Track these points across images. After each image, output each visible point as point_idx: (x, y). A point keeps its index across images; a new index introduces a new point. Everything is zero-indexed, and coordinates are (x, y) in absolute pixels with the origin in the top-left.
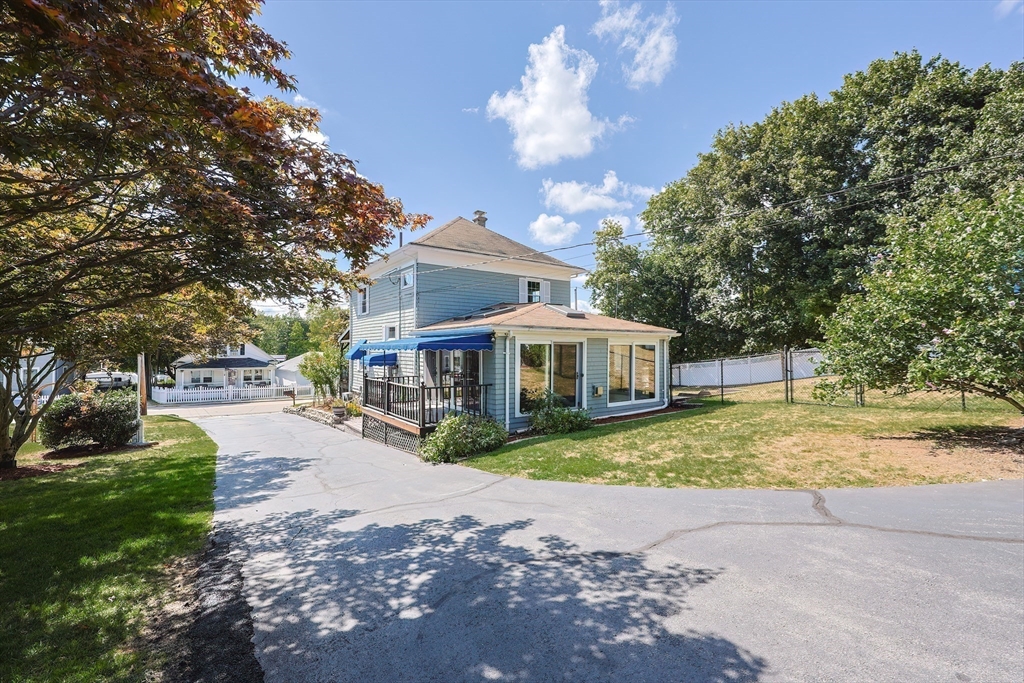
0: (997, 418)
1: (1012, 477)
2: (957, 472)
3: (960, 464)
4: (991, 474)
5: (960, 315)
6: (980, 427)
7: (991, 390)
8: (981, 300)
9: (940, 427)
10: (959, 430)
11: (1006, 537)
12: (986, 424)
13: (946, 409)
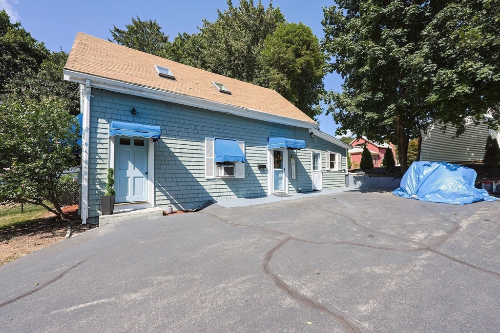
0: (39, 214)
1: (40, 248)
2: (8, 255)
3: (12, 249)
4: (29, 250)
5: (15, 160)
6: (29, 221)
7: (35, 201)
8: (29, 152)
9: (5, 226)
10: (17, 225)
11: (30, 291)
12: (32, 218)
13: (12, 213)
